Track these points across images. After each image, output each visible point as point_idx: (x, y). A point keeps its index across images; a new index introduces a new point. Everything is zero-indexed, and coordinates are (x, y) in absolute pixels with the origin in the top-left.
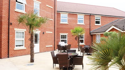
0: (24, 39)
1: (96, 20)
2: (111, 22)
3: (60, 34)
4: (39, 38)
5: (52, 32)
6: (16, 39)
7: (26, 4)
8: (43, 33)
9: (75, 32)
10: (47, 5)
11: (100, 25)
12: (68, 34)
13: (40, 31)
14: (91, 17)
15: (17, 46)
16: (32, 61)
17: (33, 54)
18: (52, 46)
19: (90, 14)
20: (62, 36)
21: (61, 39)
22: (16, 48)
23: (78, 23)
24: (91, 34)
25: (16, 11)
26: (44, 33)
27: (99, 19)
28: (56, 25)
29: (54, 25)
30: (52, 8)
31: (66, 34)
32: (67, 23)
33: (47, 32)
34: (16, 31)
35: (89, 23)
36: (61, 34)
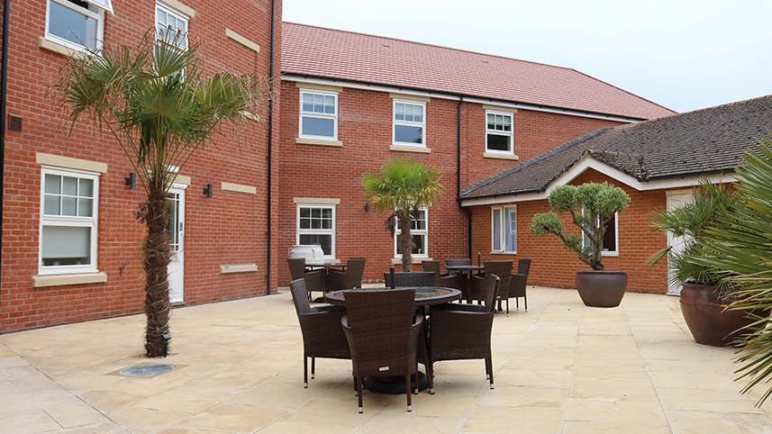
0: (92, 222)
1: (491, 127)
2: (567, 142)
3: (296, 200)
4: (182, 220)
5: (252, 190)
6: (45, 219)
7: (110, 9)
8: (207, 191)
9: (385, 190)
10: (229, 33)
11: (509, 154)
12: (338, 201)
13: (188, 180)
14: (463, 112)
15: (48, 262)
16: (157, 345)
17: (161, 307)
18: (253, 267)
19: (462, 96)
20: (304, 212)
21: (300, 231)
22: (47, 275)
23: (397, 145)
24: (465, 204)
25: (45, 45)
26: (214, 191)
27: (504, 123)
28: (275, 149)
29: (264, 146)
30: (256, 48)
31: (330, 203)
32: (333, 140)
33: (225, 186)
34: (44, 172)
35: (452, 146)
36: (302, 203)
